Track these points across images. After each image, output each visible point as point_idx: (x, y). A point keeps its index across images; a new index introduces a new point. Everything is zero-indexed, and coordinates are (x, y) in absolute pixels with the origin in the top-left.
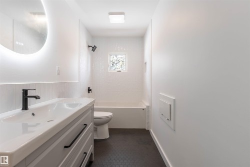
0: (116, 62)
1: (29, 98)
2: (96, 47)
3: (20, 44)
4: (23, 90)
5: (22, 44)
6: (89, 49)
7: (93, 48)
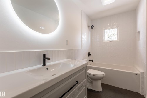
0: (111, 36)
1: (46, 59)
2: (94, 26)
3: (42, 28)
4: (43, 54)
5: (44, 28)
6: (89, 28)
7: (91, 27)
